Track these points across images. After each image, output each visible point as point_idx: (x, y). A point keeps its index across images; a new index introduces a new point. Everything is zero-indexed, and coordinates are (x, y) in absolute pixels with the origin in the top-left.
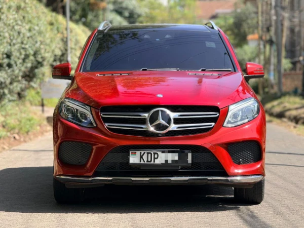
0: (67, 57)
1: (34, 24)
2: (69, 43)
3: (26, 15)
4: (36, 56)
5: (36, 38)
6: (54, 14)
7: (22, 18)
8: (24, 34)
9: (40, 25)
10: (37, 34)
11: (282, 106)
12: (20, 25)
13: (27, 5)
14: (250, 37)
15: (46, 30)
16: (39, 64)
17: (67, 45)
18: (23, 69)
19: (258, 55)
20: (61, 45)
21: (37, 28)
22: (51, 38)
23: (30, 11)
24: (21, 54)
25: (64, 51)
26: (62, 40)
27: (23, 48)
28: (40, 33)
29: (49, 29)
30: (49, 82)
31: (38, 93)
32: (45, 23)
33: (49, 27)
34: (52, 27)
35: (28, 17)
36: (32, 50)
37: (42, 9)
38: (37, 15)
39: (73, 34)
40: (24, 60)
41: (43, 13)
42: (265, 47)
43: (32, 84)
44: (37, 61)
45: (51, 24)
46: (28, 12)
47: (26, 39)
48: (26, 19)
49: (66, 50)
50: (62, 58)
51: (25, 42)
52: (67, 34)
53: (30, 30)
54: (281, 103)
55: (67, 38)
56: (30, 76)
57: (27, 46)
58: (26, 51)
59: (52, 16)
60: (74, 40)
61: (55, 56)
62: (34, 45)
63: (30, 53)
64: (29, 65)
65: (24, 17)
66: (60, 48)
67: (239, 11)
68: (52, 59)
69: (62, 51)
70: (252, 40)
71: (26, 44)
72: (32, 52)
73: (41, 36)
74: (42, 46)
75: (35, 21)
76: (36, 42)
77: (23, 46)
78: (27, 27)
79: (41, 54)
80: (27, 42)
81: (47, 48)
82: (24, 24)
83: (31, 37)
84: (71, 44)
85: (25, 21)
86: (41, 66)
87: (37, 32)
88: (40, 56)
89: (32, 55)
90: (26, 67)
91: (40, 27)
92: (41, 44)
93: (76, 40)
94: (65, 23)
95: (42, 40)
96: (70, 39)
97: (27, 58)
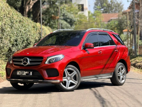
5: (27, 33)
6: (35, 23)
7: (21, 25)
8: (22, 32)
15: (32, 30)
17: (41, 36)
18: (22, 46)
20: (38, 35)
21: (27, 29)
22: (34, 33)
24: (21, 40)
25: (40, 38)
26: (39, 33)
27: (22, 38)
28: (29, 31)
32: (31, 27)
34: (34, 28)
36: (26, 38)
38: (28, 24)
39: (44, 31)
40: (22, 42)
41: (30, 23)
44: (28, 42)
45: (34, 27)
46: (24, 23)
47: (23, 34)
51: (23, 35)
52: (41, 31)
55: (41, 33)
58: (23, 39)
61: (36, 40)
63: (25, 40)
64: (25, 44)
66: (38, 37)
67: (120, 18)
68: (34, 42)
70: (125, 31)
71: (23, 36)
72: (26, 39)
73: (29, 32)
74: (30, 37)
75: (27, 26)
76: (28, 35)
77: (22, 37)
78: (24, 29)
81: (32, 37)
82: (22, 28)
83: (25, 33)
84: (43, 35)
85: (23, 26)
86: (30, 45)
87: (28, 31)
88: (29, 41)
89: (26, 40)
90: (23, 45)
91: (29, 29)
92: (29, 36)
93: (45, 33)
94: (40, 26)
95: (30, 34)
96: (43, 33)
97: (24, 42)
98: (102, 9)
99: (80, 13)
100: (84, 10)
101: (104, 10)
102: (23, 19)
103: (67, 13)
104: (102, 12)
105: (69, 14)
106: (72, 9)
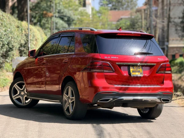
0: (28, 45)
1: (8, 28)
2: (29, 37)
3: (3, 23)
4: (9, 45)
5: (9, 35)
6: (20, 21)
8: (2, 33)
9: (11, 28)
10: (9, 33)
13: (4, 18)
16: (11, 49)
18: (1, 52)
20: (25, 38)
21: (9, 30)
22: (18, 35)
23: (5, 21)
25: (26, 42)
26: (26, 35)
27: (2, 41)
28: (11, 32)
29: (16, 30)
30: (17, 59)
31: (11, 65)
32: (14, 27)
33: (17, 29)
34: (18, 29)
35: (4, 24)
36: (6, 42)
37: (13, 19)
38: (10, 23)
39: (32, 32)
40: (2, 47)
41: (13, 21)
43: (7, 60)
44: (9, 47)
45: (18, 27)
46: (4, 22)
47: (3, 36)
48: (3, 25)
49: (28, 41)
50: (25, 45)
51: (2, 37)
52: (28, 32)
53: (5, 31)
55: (28, 34)
56: (5, 56)
57: (4, 40)
58: (3, 42)
59: (18, 23)
60: (32, 35)
61: (21, 44)
62: (8, 39)
63: (5, 44)
64: (5, 50)
65: (2, 24)
67: (133, 17)
68: (18, 46)
69: (25, 41)
71: (3, 39)
72: (7, 43)
73: (11, 34)
74: (12, 40)
75: (8, 26)
76: (9, 37)
77: (2, 40)
78: (4, 29)
79: (11, 44)
80: (4, 37)
81: (16, 40)
82: (2, 28)
83: (6, 35)
84: (30, 37)
85: (2, 26)
86: (12, 50)
87: (9, 32)
88: (11, 45)
89: (7, 45)
90: (3, 51)
91: (11, 30)
92: (12, 38)
93: (33, 35)
94: (27, 26)
95: (12, 36)
96: (30, 35)
97: (4, 46)
98: (110, 5)
99: (81, 9)
100: (87, 5)
101: (113, 5)
102: (3, 16)
103: (64, 9)
104: (109, 8)
105: (66, 10)
106: (71, 4)
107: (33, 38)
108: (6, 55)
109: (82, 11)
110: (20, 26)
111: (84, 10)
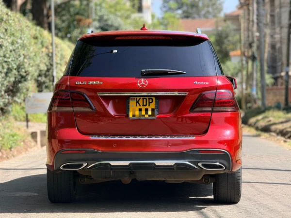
0: (52, 72)
1: (17, 37)
2: (54, 58)
3: (9, 28)
4: (20, 70)
5: (19, 51)
6: (38, 28)
7: (4, 31)
8: (6, 47)
9: (23, 39)
10: (20, 47)
11: (267, 120)
12: (2, 38)
13: (9, 18)
14: (232, 53)
15: (30, 44)
16: (23, 78)
17: (52, 61)
18: (6, 83)
19: (240, 71)
20: (46, 60)
21: (19, 41)
22: (35, 53)
23: (13, 24)
24: (3, 68)
25: (49, 67)
26: (48, 55)
27: (6, 62)
28: (23, 46)
29: (33, 43)
30: (33, 97)
31: (23, 108)
32: (29, 36)
33: (33, 41)
34: (36, 41)
35: (11, 30)
36: (15, 64)
37: (26, 23)
38: (20, 28)
39: (59, 49)
40: (6, 74)
41: (27, 26)
42: (247, 63)
43: (16, 99)
44: (21, 75)
45: (36, 38)
46: (10, 25)
47: (9, 52)
48: (9, 31)
49: (52, 65)
50: (47, 73)
51: (7, 55)
52: (53, 49)
53: (12, 43)
54: (266, 117)
55: (52, 53)
56: (13, 91)
57: (10, 60)
58: (8, 65)
59: (36, 30)
60: (59, 55)
61: (41, 71)
62: (17, 59)
63: (13, 67)
64: (12, 79)
65: (6, 30)
66: (45, 63)
67: (220, 29)
68: (36, 74)
69: (47, 66)
70: (235, 56)
71: (9, 58)
72: (15, 67)
73: (24, 50)
74: (26, 60)
75: (18, 34)
76: (20, 56)
77: (6, 60)
78: (10, 40)
79: (24, 68)
80: (10, 55)
81: (32, 62)
82: (7, 37)
83: (14, 50)
84: (56, 59)
85: (7, 34)
86: (25, 80)
87: (20, 45)
88: (23, 70)
89: (15, 69)
90: (9, 82)
91: (23, 41)
92: (24, 58)
93: (62, 55)
94: (50, 38)
95: (25, 54)
96: (56, 54)
97: (10, 73)
98: (180, 12)
99: (136, 15)
100: (144, 10)
101: (184, 12)
102: (7, 14)
103: (108, 15)
104: (178, 16)
105: (112, 17)
106: (118, 7)
107: (61, 60)
108: (15, 90)
109: (137, 19)
110: (39, 36)
111: (141, 18)
